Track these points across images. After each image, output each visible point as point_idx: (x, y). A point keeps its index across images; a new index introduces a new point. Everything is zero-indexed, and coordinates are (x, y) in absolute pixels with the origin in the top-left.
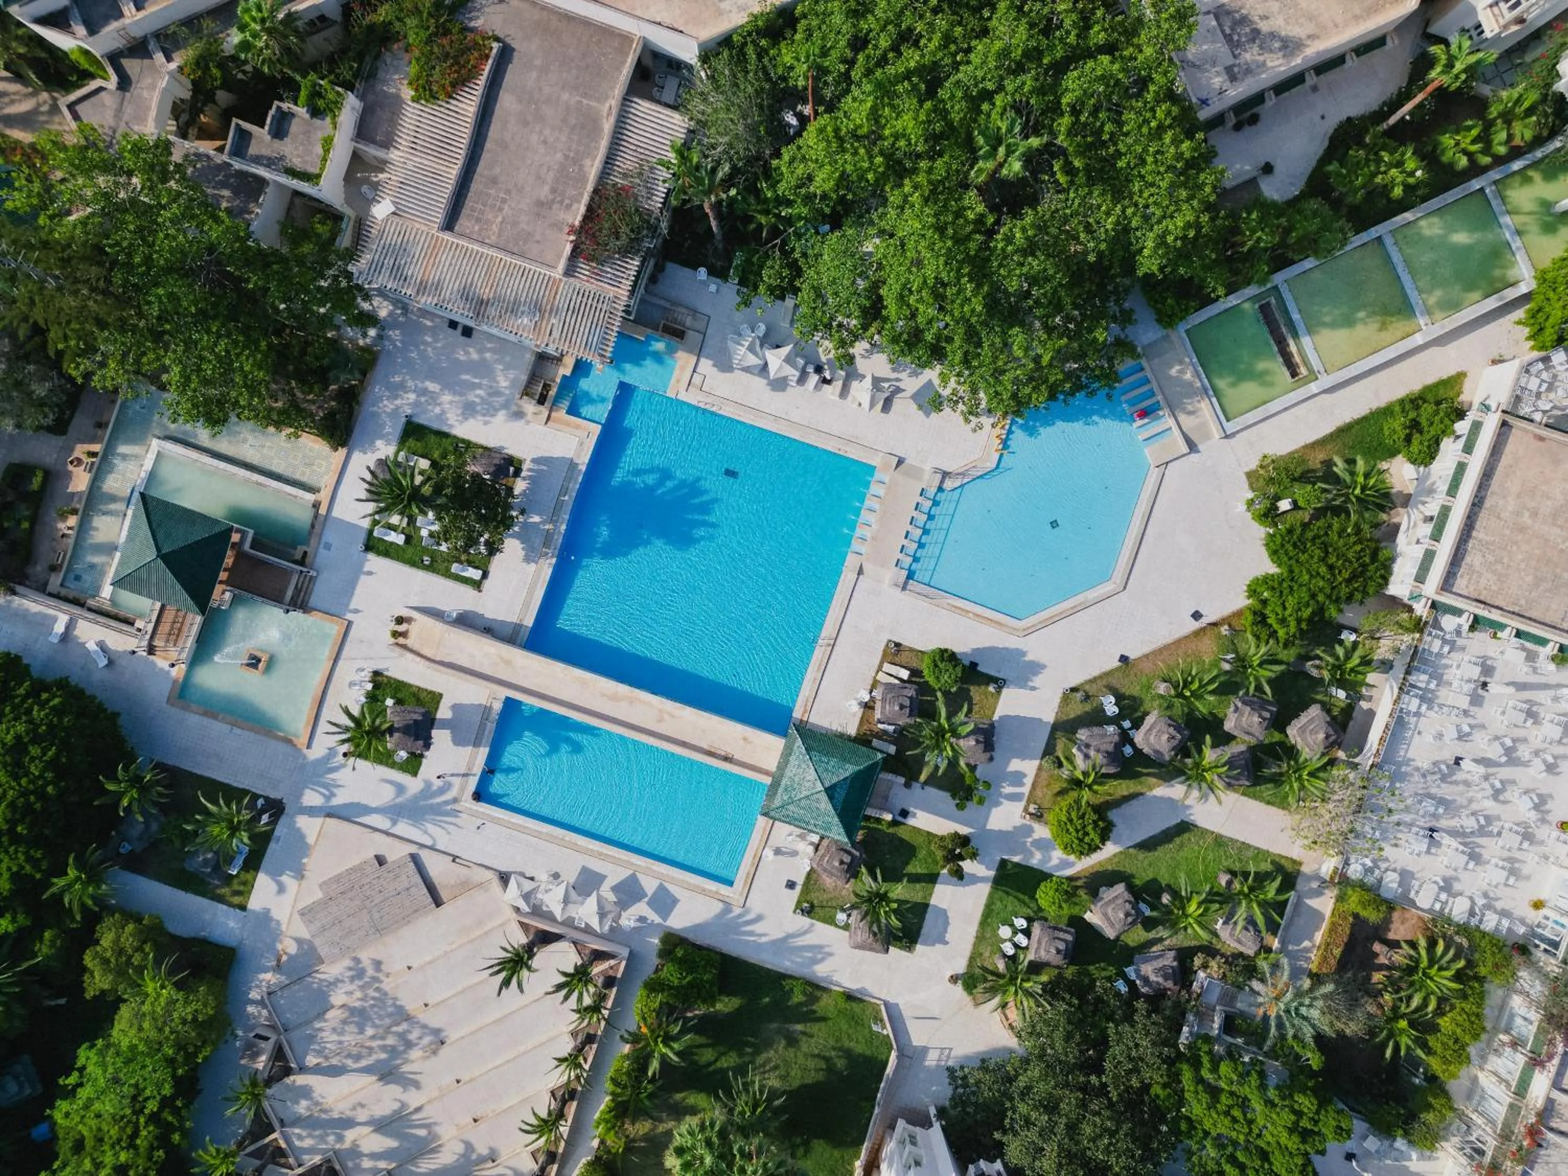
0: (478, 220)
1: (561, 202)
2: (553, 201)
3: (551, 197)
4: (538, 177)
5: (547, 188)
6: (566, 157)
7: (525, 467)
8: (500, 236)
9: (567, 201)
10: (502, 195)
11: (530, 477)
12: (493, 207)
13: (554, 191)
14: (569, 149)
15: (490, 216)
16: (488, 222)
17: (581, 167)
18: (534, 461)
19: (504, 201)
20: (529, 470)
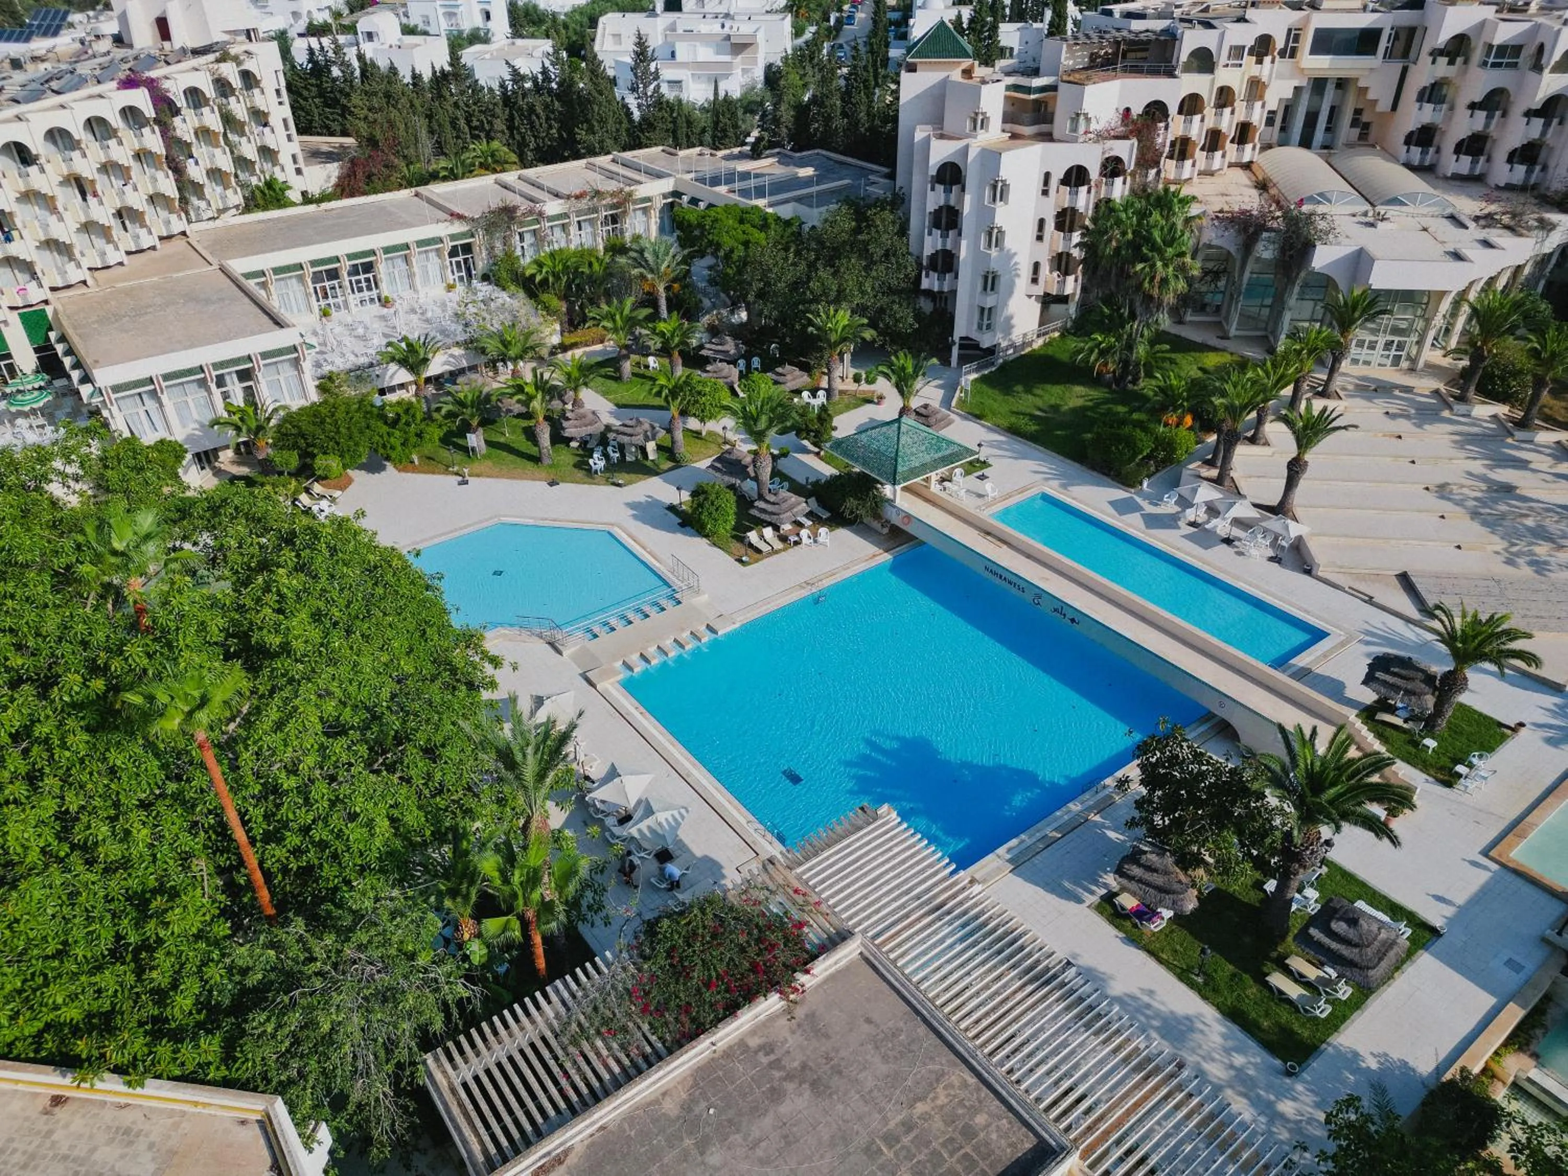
0: (969, 1133)
1: (776, 1064)
2: (789, 1077)
3: (790, 1086)
4: (788, 1140)
5: (785, 1108)
6: (703, 1146)
7: (1094, 899)
8: (940, 1076)
9: (764, 1060)
10: (888, 1153)
11: (1096, 883)
12: (922, 1141)
13: (776, 1095)
14: (685, 1156)
15: (937, 1124)
16: (950, 1120)
17: (687, 1107)
18: (1080, 901)
19: (891, 1139)
20: (1092, 893)
